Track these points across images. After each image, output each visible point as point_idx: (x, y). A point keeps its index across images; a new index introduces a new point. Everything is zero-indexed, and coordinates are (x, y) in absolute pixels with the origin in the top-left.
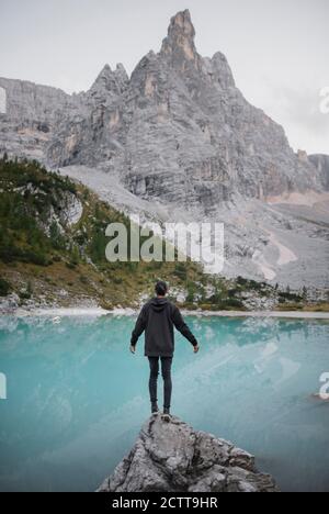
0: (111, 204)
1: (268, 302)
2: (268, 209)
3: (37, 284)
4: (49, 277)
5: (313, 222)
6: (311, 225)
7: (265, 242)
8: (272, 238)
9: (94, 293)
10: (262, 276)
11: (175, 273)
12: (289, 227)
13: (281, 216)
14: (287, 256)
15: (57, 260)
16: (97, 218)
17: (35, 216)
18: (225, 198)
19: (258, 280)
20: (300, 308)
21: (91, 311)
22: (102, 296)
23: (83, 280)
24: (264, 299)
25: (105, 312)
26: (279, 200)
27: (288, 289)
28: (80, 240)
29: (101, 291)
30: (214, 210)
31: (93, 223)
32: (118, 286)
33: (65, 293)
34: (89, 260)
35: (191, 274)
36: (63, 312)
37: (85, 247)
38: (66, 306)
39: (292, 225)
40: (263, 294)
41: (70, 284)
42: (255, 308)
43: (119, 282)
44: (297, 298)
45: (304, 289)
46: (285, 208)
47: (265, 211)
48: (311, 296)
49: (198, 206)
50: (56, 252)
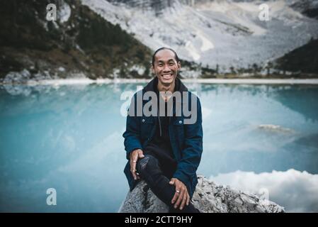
0: (92, 8)
1: (195, 74)
2: (197, 14)
3: (42, 64)
4: (50, 58)
5: (225, 23)
6: (223, 25)
7: (194, 36)
8: (199, 33)
9: (82, 69)
10: (191, 58)
11: (137, 56)
12: (209, 26)
13: (204, 18)
14: (208, 45)
15: (55, 47)
16: (81, 16)
17: (35, 14)
18: (169, 5)
19: (189, 60)
20: (215, 77)
21: (82, 81)
22: (88, 71)
23: (75, 61)
24: (193, 72)
25: (91, 81)
26: (204, 8)
27: (208, 66)
28: (71, 33)
29: (88, 67)
30: (162, 13)
31: (78, 20)
32: (99, 65)
33: (62, 69)
34: (78, 47)
35: (147, 56)
36: (62, 82)
37: (74, 38)
38: (64, 78)
39: (212, 25)
40: (192, 69)
41: (66, 64)
42: (187, 77)
43: (98, 62)
44: (212, 71)
45: (218, 66)
46: (207, 13)
47: (195, 15)
48: (221, 70)
49: (151, 10)
50: (54, 41)
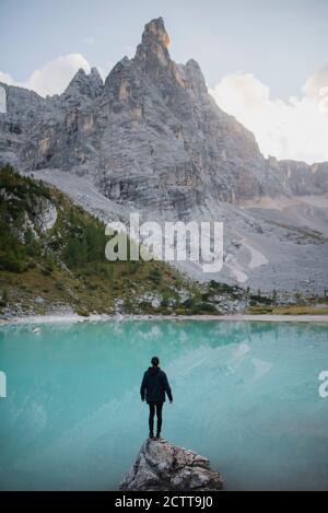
0: (86, 209)
1: (240, 305)
2: (240, 213)
3: (12, 291)
4: (25, 284)
5: (283, 226)
6: (281, 228)
7: (237, 246)
8: (243, 242)
9: (70, 300)
10: (234, 279)
11: (150, 278)
12: (260, 231)
13: (252, 220)
14: (258, 259)
15: (32, 266)
16: (73, 223)
17: (9, 222)
18: (198, 203)
19: (230, 283)
20: (270, 311)
21: (67, 318)
22: (77, 302)
23: (59, 287)
24: (236, 302)
25: (82, 319)
26: (251, 204)
27: (259, 292)
28: (55, 246)
29: (77, 297)
30: (188, 214)
31: (67, 228)
32: (93, 292)
33: (40, 300)
34: (64, 266)
35: (165, 278)
36: (39, 319)
37: (60, 252)
38: (43, 313)
39: (263, 229)
40: (235, 297)
41: (46, 291)
42: (228, 312)
43: (94, 288)
44: (267, 301)
45: (275, 292)
46: (256, 212)
47: (237, 215)
48: (281, 299)
49: (172, 210)
50: (31, 259)
